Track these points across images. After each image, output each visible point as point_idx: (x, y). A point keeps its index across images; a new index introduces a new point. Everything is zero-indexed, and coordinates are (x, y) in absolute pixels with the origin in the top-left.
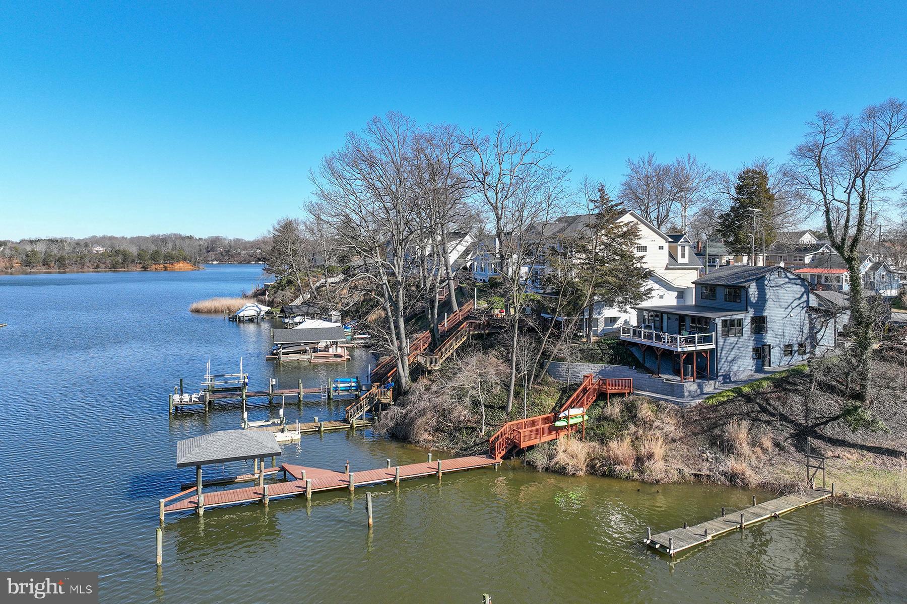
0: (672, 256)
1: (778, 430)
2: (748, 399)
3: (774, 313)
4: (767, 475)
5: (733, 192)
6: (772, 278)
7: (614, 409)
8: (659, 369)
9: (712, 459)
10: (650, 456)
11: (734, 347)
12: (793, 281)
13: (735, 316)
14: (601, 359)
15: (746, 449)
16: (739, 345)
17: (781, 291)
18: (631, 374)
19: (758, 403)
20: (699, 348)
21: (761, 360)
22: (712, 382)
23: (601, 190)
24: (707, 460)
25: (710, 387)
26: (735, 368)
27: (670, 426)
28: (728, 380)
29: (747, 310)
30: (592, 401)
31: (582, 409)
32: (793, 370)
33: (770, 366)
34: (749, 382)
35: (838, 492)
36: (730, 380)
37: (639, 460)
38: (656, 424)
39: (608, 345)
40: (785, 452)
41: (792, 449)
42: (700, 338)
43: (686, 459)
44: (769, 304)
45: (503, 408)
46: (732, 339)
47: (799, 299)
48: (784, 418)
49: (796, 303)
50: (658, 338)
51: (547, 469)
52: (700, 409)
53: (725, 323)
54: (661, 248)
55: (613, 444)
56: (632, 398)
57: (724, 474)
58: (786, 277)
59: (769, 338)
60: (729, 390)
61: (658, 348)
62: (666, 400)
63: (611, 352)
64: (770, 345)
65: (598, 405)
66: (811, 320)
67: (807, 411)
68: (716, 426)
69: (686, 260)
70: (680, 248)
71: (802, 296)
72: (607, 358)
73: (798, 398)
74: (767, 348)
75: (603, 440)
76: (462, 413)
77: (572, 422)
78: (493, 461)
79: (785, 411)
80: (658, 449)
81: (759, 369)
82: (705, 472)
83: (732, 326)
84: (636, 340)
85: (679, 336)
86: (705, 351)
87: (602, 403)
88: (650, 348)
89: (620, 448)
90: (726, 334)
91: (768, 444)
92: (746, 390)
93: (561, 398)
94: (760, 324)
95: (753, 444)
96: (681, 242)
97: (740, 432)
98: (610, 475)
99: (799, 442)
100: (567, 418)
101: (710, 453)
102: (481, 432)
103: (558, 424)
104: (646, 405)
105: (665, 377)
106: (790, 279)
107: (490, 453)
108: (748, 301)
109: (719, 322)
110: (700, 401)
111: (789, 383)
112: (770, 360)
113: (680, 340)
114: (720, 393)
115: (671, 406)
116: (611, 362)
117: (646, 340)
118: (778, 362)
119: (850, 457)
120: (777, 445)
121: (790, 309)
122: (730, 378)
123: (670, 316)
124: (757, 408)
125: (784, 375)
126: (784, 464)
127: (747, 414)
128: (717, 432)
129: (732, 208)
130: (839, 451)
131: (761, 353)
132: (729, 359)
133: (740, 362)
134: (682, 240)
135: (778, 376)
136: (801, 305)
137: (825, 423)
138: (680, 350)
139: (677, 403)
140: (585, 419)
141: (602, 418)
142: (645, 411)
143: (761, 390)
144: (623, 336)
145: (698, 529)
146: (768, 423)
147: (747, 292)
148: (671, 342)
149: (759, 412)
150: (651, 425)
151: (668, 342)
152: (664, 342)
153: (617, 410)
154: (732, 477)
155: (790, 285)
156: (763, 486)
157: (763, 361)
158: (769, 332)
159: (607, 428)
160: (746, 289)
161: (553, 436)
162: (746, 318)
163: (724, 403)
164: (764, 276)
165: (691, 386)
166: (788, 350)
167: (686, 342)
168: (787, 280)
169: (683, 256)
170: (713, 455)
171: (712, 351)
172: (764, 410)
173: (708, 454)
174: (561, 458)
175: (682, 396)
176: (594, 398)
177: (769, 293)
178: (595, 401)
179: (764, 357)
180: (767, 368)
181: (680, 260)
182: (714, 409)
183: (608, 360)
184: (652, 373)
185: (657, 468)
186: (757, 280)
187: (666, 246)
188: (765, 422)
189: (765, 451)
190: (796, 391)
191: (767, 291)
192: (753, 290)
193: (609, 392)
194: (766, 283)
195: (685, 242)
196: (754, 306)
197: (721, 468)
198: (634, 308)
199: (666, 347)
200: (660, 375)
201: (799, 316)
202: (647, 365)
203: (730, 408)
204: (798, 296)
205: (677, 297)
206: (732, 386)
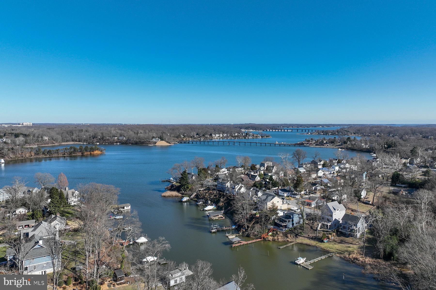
3: (294, 219)
4: (291, 241)
7: (275, 232)
15: (290, 237)
18: (277, 227)
23: (273, 202)
25: (286, 229)
27: (281, 235)
35: (298, 242)
37: (278, 239)
39: (274, 222)
41: (295, 237)
42: (285, 223)
43: (283, 239)
45: (261, 232)
46: (289, 223)
48: (294, 233)
51: (268, 240)
53: (288, 221)
54: (281, 201)
55: (275, 237)
56: (277, 231)
57: (287, 240)
59: (294, 222)
62: (281, 231)
67: (297, 232)
68: (286, 234)
69: (285, 203)
72: (274, 225)
73: (296, 230)
75: (274, 237)
76: (256, 233)
77: (270, 234)
78: (261, 240)
80: (280, 238)
81: (293, 226)
82: (285, 240)
83: (289, 221)
86: (286, 225)
89: (276, 238)
91: (292, 237)
92: (290, 230)
93: (268, 231)
94: (293, 221)
95: (291, 236)
97: (289, 235)
98: (275, 241)
101: (285, 238)
105: (281, 228)
107: (261, 238)
111: (296, 228)
116: (274, 226)
117: (279, 223)
118: (295, 225)
119: (301, 238)
123: (282, 218)
126: (293, 239)
127: (290, 233)
130: (300, 237)
131: (293, 224)
133: (290, 226)
137: (299, 234)
138: (283, 225)
141: (273, 234)
142: (279, 233)
143: (292, 229)
144: (276, 221)
145: (283, 246)
146: (293, 234)
150: (279, 235)
153: (275, 233)
154: (288, 241)
156: (290, 242)
159: (274, 235)
160: (291, 216)
161: (268, 236)
162: (291, 220)
163: (287, 231)
164: (293, 214)
166: (296, 223)
172: (292, 232)
174: (269, 239)
175: (283, 230)
176: (272, 231)
177: (294, 216)
182: (286, 232)
184: (279, 227)
185: (280, 240)
193: (274, 230)
196: (292, 218)
206: (289, 229)
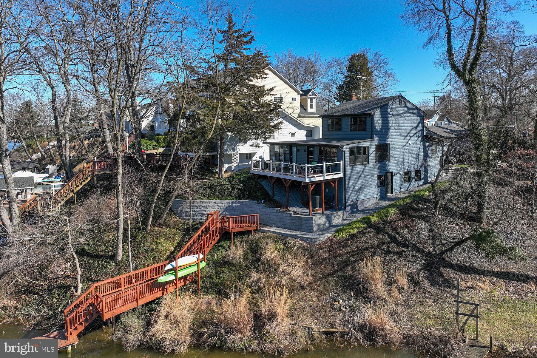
0: (303, 107)
1: (409, 261)
2: (378, 230)
3: (395, 141)
5: (345, 71)
6: (394, 106)
7: (237, 251)
8: (287, 201)
9: (346, 308)
10: (272, 316)
11: (360, 176)
12: (411, 111)
13: (362, 144)
14: (230, 195)
16: (365, 174)
17: (401, 120)
18: (258, 209)
19: (387, 233)
20: (327, 178)
21: (384, 188)
22: (340, 213)
23: (229, 20)
24: (340, 310)
25: (338, 218)
26: (362, 197)
27: (298, 270)
28: (355, 210)
29: (372, 137)
30: (214, 242)
31: (197, 256)
32: (415, 196)
33: (392, 193)
34: (375, 210)
36: (358, 210)
37: (258, 323)
38: (281, 268)
39: (239, 179)
40: (420, 288)
41: (427, 283)
42: (328, 167)
43: (315, 310)
44: (392, 132)
45: (113, 257)
46: (359, 168)
47: (416, 128)
48: (416, 248)
49: (413, 132)
50: (287, 169)
51: (140, 346)
52: (331, 245)
53: (352, 151)
54: (294, 99)
56: (258, 236)
57: (361, 329)
58: (406, 106)
59: (392, 167)
60: (358, 221)
61: (286, 180)
62: (294, 237)
63: (241, 186)
64: (392, 173)
65: (222, 246)
66: (425, 148)
67: (434, 237)
68: (346, 264)
69: (314, 110)
70: (309, 100)
71: (418, 125)
72: (236, 193)
73: (424, 225)
74: (389, 175)
75: (221, 291)
77: (180, 274)
79: (413, 240)
82: (338, 327)
83: (358, 154)
84: (266, 173)
85: (307, 166)
86: (334, 180)
87: (225, 244)
88: (279, 180)
90: (353, 163)
91: (403, 281)
92: (375, 219)
93: (182, 241)
94: (383, 152)
95: (389, 282)
96: (310, 95)
97: (374, 271)
98: (220, 348)
99: (431, 274)
100: (174, 270)
101: (342, 299)
102: (76, 291)
103: (163, 279)
104: (272, 245)
105: (293, 209)
106: (409, 109)
108: (373, 129)
109: (346, 149)
110: (329, 235)
111: (414, 209)
112: (392, 187)
113: (308, 170)
114: (349, 225)
115: (299, 243)
116: (239, 198)
117: (275, 173)
118: (399, 188)
120: (411, 280)
121: (408, 137)
122: (357, 207)
123: (299, 148)
124: (387, 239)
125: (408, 201)
126: (422, 304)
127: (378, 247)
128: (349, 271)
129: (345, 82)
131: (385, 181)
132: (357, 188)
133: (366, 191)
134: (310, 93)
135: (402, 203)
136: (418, 134)
137: (451, 249)
138: (307, 180)
139: (306, 240)
140: (200, 267)
142: (271, 252)
143: (389, 218)
144: (253, 170)
146: (400, 254)
147: (372, 119)
148: (300, 173)
149: (389, 243)
150: (276, 269)
151: (296, 173)
152: (292, 173)
153: (240, 252)
154: (370, 333)
155: (408, 114)
157: (387, 189)
158: (392, 160)
160: (371, 116)
161: (158, 294)
162: (372, 145)
163: (353, 236)
164: (387, 104)
165: (319, 219)
166: (407, 177)
167: (315, 172)
168: (406, 109)
169: (312, 107)
170: (347, 302)
171: (340, 179)
172: (394, 240)
173: (341, 301)
174: (159, 329)
175: (310, 231)
176: (217, 239)
178: (219, 241)
179: (388, 184)
180: (390, 195)
181: (309, 110)
182: (344, 243)
183: (237, 195)
184: (280, 206)
185: (280, 331)
186: (381, 107)
187: (298, 97)
188: (396, 253)
189: (400, 289)
190: (421, 217)
191: (390, 119)
192: (377, 117)
193: (232, 231)
194: (389, 111)
195: (313, 95)
196: (378, 133)
197: (356, 320)
198: (267, 144)
199: (294, 178)
200: (289, 208)
201: (416, 144)
202: (277, 198)
203: (361, 241)
204: (415, 125)
205: (307, 135)
206: (359, 216)
